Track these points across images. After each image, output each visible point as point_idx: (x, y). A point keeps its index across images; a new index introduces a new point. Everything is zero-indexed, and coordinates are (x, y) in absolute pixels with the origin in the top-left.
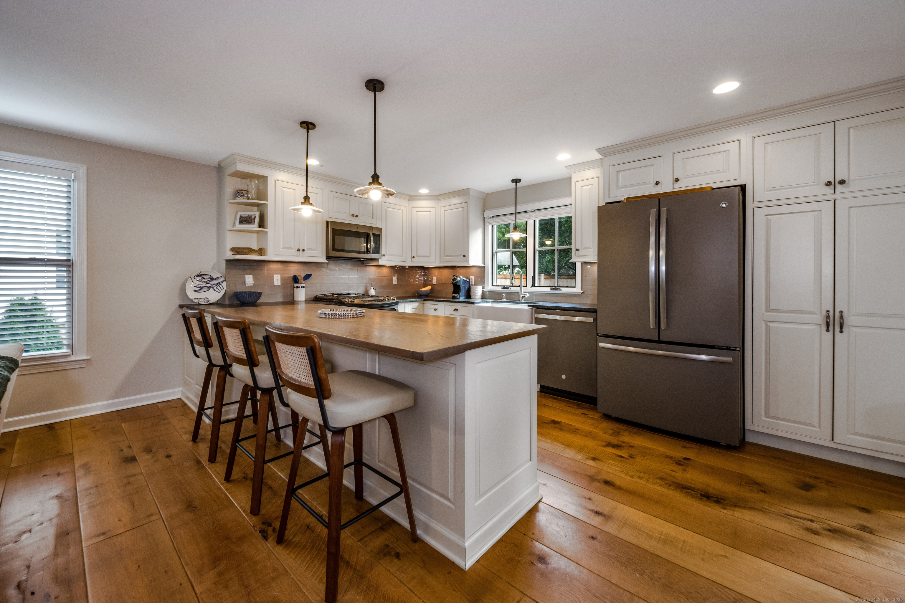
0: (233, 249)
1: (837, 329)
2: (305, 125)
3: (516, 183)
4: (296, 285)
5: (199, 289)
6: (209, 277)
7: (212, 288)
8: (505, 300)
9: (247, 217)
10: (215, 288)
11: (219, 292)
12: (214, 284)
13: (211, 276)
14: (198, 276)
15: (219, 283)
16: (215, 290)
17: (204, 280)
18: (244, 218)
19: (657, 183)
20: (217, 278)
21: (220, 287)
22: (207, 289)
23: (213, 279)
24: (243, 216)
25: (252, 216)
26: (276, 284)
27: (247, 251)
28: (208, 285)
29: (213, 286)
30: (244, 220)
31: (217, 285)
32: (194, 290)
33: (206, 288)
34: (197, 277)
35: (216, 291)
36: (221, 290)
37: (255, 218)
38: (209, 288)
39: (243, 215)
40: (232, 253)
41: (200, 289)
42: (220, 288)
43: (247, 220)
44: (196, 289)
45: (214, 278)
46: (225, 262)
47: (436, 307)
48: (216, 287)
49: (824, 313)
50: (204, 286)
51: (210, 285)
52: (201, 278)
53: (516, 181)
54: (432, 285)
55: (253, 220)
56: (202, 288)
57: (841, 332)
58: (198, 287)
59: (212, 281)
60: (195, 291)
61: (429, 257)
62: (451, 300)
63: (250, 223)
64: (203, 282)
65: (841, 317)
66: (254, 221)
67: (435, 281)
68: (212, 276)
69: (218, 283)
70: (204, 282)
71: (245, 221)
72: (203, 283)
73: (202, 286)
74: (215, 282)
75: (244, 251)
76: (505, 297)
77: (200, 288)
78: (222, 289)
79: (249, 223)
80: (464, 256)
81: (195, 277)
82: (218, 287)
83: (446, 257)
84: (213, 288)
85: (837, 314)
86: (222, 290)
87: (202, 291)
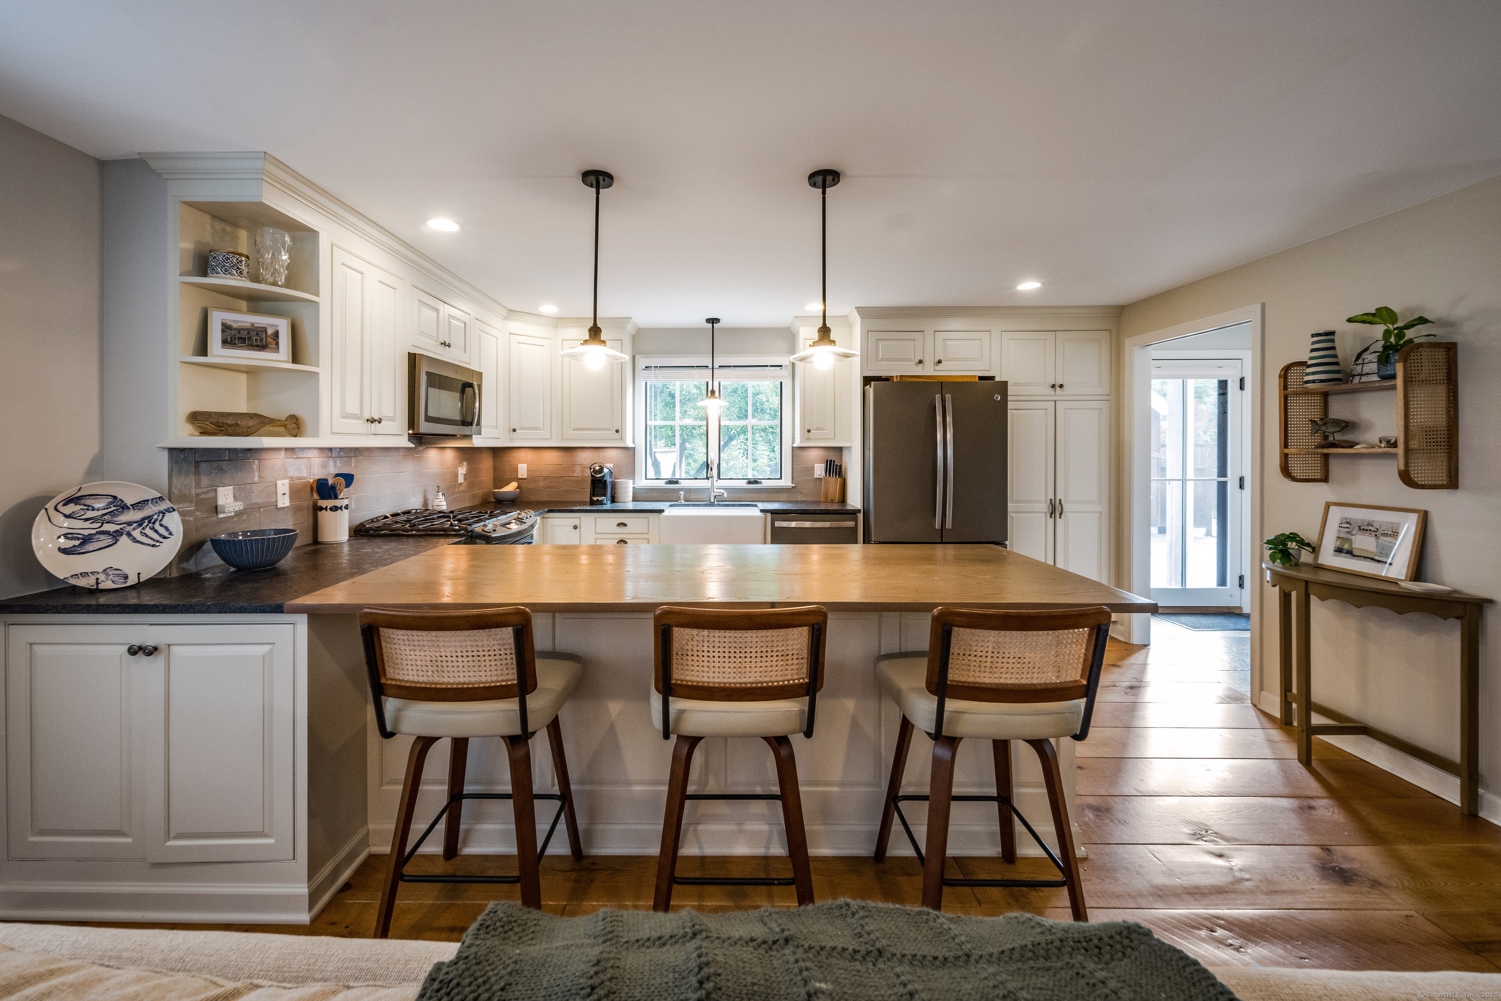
0: (195, 417)
1: (1058, 515)
2: (592, 179)
3: (713, 323)
4: (323, 503)
5: (77, 543)
6: (110, 503)
7: (124, 537)
8: (683, 502)
9: (248, 330)
10: (136, 534)
11: (153, 546)
12: (129, 524)
13: (115, 498)
14: (68, 501)
15: (149, 518)
16: (138, 542)
17: (90, 514)
18: (239, 330)
19: (920, 362)
20: (140, 505)
21: (153, 529)
22: (107, 540)
23: (124, 507)
24: (235, 325)
25: (265, 330)
26: (280, 505)
27: (251, 423)
28: (111, 528)
29: (129, 528)
30: (240, 338)
31: (140, 525)
32: (60, 549)
33: (102, 537)
34: (64, 505)
35: (142, 543)
36: (161, 539)
37: (276, 335)
38: (116, 536)
39: (234, 321)
40: (189, 428)
41: (81, 544)
42: (156, 531)
43: (250, 338)
44: (70, 544)
45: (129, 502)
46: (165, 455)
47: (576, 522)
48: (139, 529)
49: (1049, 502)
50: (94, 531)
51: (118, 527)
52: (78, 507)
53: (713, 321)
54: (518, 480)
55: (269, 340)
56: (86, 540)
57: (1060, 518)
58: (72, 539)
59: (122, 513)
60: (65, 551)
61: (541, 430)
62: (588, 508)
63: (263, 347)
64: (87, 520)
65: (1060, 503)
66: (277, 344)
67: (523, 471)
68: (119, 497)
69: (144, 519)
70: (93, 520)
71: (243, 340)
72: (87, 524)
73: (86, 532)
74: (135, 515)
75: (243, 423)
76: (682, 497)
77: (78, 539)
78: (166, 534)
79: (258, 346)
80: (617, 431)
81: (60, 507)
82: (148, 531)
83: (573, 430)
84: (129, 534)
85: (1058, 502)
86: (165, 538)
87: (90, 547)
